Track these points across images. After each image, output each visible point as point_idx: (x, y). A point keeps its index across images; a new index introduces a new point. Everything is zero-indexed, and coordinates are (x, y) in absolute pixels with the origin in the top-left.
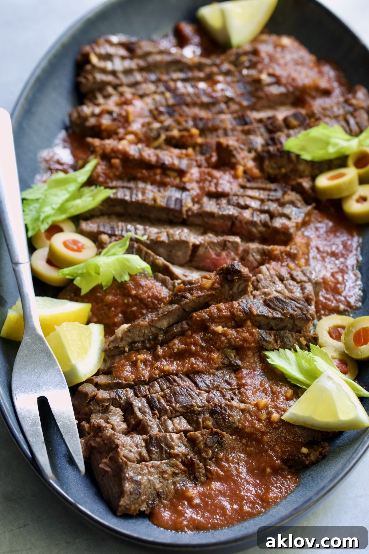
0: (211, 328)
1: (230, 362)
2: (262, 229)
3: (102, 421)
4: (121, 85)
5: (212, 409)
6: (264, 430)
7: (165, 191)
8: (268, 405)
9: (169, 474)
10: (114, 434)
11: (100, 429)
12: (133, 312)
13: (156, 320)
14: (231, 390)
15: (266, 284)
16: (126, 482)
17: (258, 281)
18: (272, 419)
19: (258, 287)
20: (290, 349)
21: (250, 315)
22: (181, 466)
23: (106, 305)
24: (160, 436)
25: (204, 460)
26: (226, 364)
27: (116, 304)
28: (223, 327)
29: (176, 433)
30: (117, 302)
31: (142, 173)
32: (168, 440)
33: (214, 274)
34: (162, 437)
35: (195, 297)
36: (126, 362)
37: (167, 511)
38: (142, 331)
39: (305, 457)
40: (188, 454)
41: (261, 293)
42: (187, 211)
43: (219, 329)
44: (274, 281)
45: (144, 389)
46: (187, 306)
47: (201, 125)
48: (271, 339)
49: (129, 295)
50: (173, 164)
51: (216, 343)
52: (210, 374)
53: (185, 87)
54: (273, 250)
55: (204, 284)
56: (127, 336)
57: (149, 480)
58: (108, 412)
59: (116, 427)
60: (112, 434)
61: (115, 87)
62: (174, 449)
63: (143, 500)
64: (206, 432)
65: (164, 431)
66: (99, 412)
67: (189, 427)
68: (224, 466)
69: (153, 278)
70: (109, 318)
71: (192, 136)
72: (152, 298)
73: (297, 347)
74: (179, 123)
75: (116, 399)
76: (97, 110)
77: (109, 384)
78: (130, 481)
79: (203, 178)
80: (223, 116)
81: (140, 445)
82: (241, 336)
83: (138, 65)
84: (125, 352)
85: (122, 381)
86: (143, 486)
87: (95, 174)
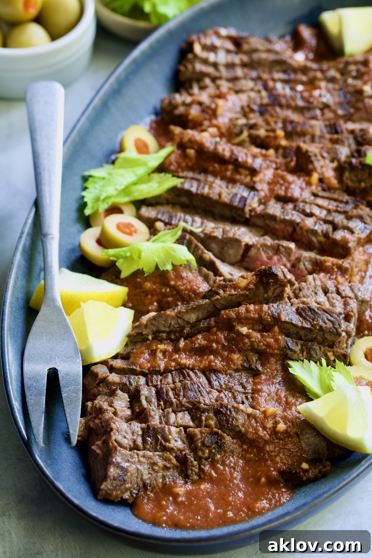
0: (237, 328)
1: (250, 365)
2: (322, 239)
3: (106, 404)
4: (220, 78)
5: (217, 409)
6: (267, 439)
7: (232, 187)
8: (277, 415)
9: (159, 467)
10: (112, 418)
11: (100, 411)
12: (168, 302)
13: (184, 312)
14: (245, 393)
15: (308, 294)
16: (112, 467)
17: (300, 290)
18: (278, 429)
19: (299, 295)
20: (316, 363)
21: (277, 321)
22: (174, 461)
23: (143, 292)
24: (158, 427)
25: (199, 459)
26: (246, 367)
27: (154, 292)
28: (249, 329)
29: (177, 427)
30: (155, 290)
31: (214, 167)
32: (165, 433)
33: (252, 274)
34: (160, 428)
35: (227, 295)
36: (146, 350)
37: (150, 503)
38: (168, 321)
39: (303, 473)
40: (184, 450)
41: (300, 302)
42: (251, 211)
43: (244, 330)
44: (316, 292)
45: (157, 379)
46: (218, 303)
47: (289, 127)
48: (297, 349)
49: (167, 285)
50: (246, 162)
51: (238, 344)
52: (226, 375)
53: (284, 88)
54: (325, 261)
55: (239, 283)
56: (152, 324)
57: (138, 469)
58: (114, 396)
59: (119, 412)
60: (110, 417)
61: (214, 79)
62: (169, 442)
63: (127, 488)
64: (206, 430)
65: (165, 423)
66: (106, 394)
67: (191, 424)
68: (218, 468)
69: (197, 272)
70: (144, 305)
71: (276, 138)
72: (190, 290)
73: (324, 362)
74: (268, 123)
75: (126, 384)
76: (189, 99)
77: (124, 369)
78: (116, 466)
79: (276, 180)
80: (314, 122)
81: (136, 433)
82: (265, 341)
83: (241, 60)
84: (148, 339)
85: (137, 368)
86: (129, 474)
87: (167, 162)
